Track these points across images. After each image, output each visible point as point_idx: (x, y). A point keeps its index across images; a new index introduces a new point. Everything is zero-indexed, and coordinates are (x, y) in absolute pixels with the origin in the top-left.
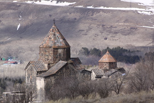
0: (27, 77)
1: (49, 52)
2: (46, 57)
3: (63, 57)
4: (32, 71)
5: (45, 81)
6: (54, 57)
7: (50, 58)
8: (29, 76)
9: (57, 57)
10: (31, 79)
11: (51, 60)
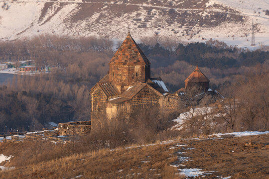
0: (94, 103)
1: (122, 71)
2: (119, 77)
3: (141, 77)
4: (100, 95)
5: (118, 108)
6: (129, 78)
7: (124, 78)
8: (96, 102)
9: (133, 78)
10: (99, 106)
11: (125, 80)
